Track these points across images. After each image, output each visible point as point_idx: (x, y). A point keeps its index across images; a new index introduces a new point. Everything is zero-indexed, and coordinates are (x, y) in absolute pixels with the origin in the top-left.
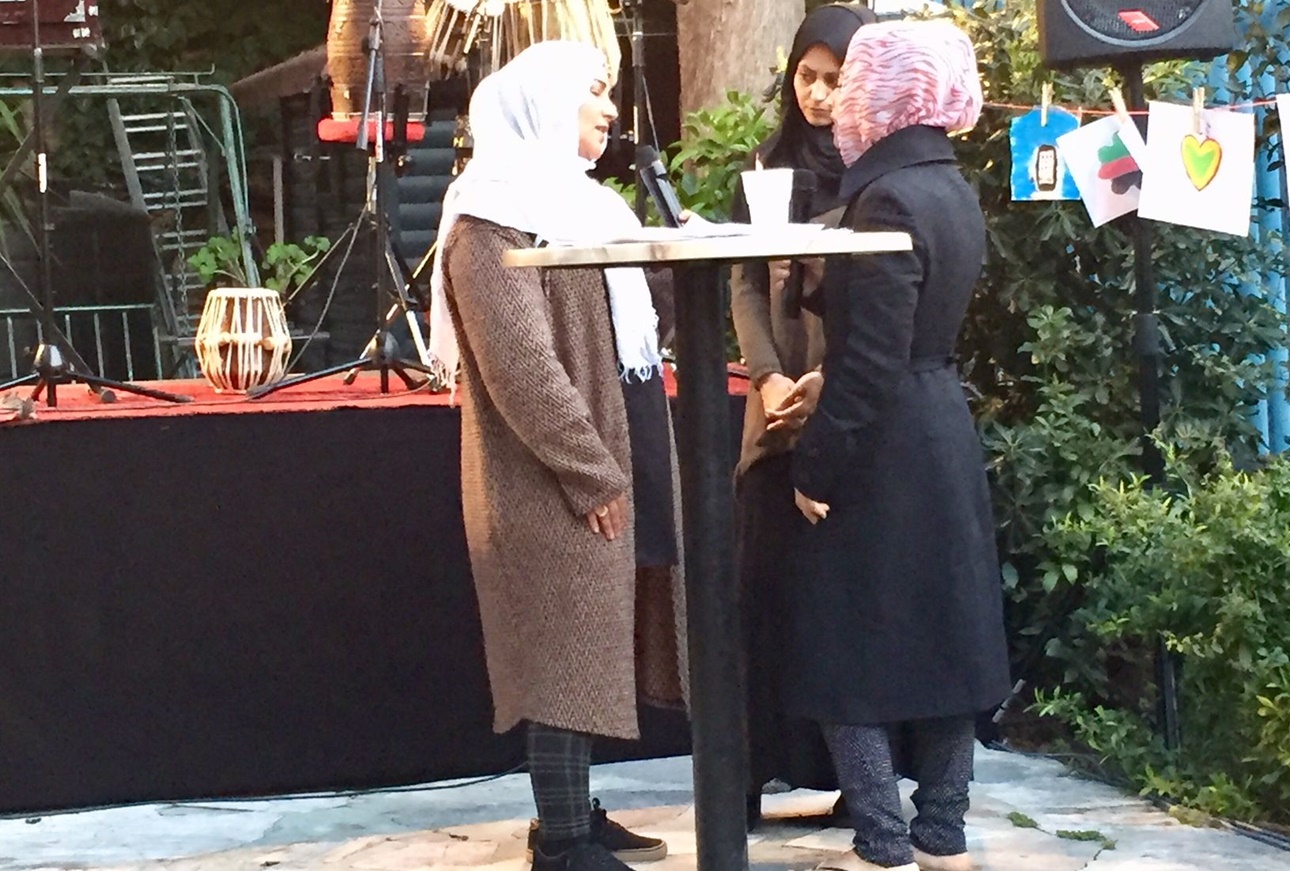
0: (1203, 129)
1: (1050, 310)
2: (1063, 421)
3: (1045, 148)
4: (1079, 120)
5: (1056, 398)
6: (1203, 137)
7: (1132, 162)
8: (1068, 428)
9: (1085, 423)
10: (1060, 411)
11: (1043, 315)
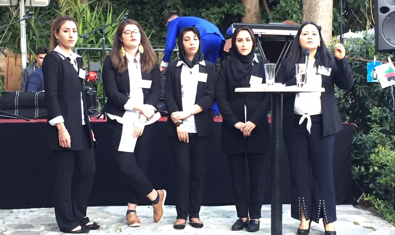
1: (376, 108)
2: (376, 133)
3: (375, 70)
4: (381, 63)
5: (375, 128)
7: (392, 74)
8: (378, 135)
9: (381, 134)
10: (376, 131)
11: (374, 109)
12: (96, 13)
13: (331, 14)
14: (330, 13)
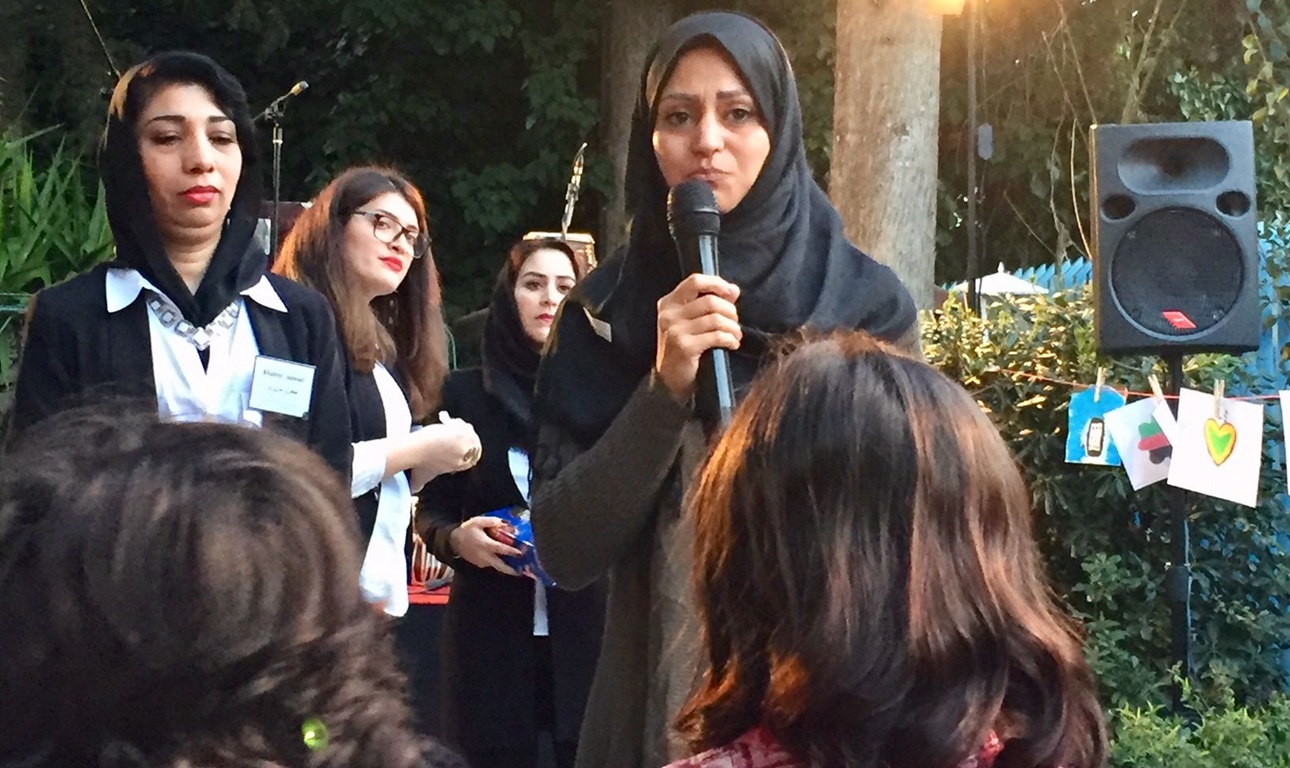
0: (1222, 415)
1: (1103, 557)
2: (1106, 653)
3: (1095, 421)
4: (1125, 399)
5: (1102, 632)
6: (1221, 422)
7: (1163, 438)
8: (1110, 659)
9: (1125, 656)
10: (1105, 645)
11: (1097, 561)
12: (57, 176)
13: (930, 205)
14: (928, 200)
